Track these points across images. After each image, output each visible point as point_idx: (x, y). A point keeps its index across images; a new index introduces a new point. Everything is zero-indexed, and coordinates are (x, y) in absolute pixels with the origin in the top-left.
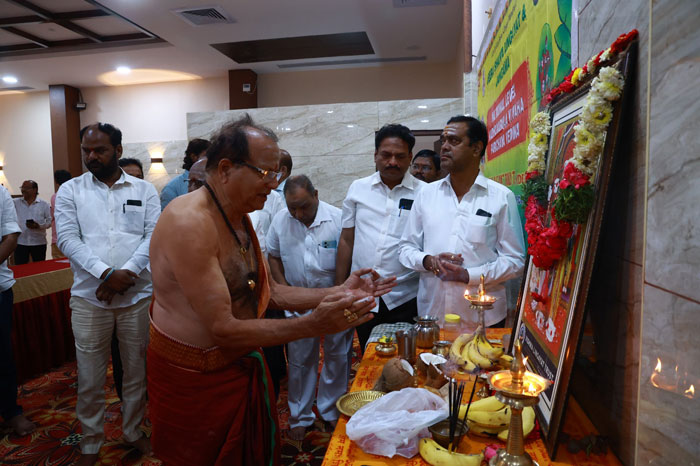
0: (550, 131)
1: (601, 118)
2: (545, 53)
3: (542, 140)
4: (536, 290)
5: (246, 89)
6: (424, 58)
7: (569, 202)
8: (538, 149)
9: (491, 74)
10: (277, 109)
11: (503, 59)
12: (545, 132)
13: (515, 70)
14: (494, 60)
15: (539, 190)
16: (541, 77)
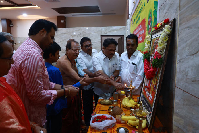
0: (151, 40)
1: (165, 39)
2: (150, 17)
3: (149, 42)
4: (147, 85)
6: (115, 14)
7: (156, 62)
8: (148, 45)
9: (135, 21)
10: (71, 28)
11: (138, 17)
13: (142, 21)
14: (135, 16)
15: (148, 57)
16: (149, 24)
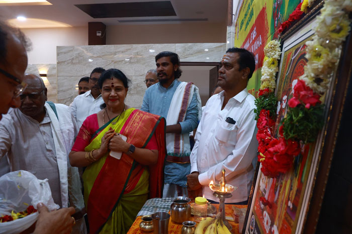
0: (280, 56)
1: (338, 31)
3: (273, 63)
4: (265, 191)
5: (99, 34)
6: (206, 20)
7: (298, 121)
8: (270, 71)
9: (242, 23)
10: (113, 46)
11: (250, 11)
12: (276, 56)
13: (257, 16)
14: (244, 13)
15: (269, 105)
16: (275, 15)
